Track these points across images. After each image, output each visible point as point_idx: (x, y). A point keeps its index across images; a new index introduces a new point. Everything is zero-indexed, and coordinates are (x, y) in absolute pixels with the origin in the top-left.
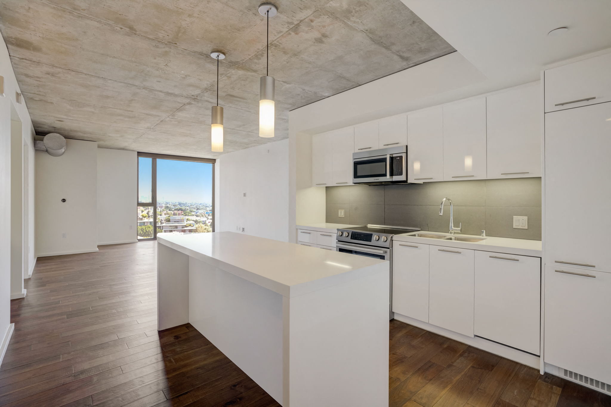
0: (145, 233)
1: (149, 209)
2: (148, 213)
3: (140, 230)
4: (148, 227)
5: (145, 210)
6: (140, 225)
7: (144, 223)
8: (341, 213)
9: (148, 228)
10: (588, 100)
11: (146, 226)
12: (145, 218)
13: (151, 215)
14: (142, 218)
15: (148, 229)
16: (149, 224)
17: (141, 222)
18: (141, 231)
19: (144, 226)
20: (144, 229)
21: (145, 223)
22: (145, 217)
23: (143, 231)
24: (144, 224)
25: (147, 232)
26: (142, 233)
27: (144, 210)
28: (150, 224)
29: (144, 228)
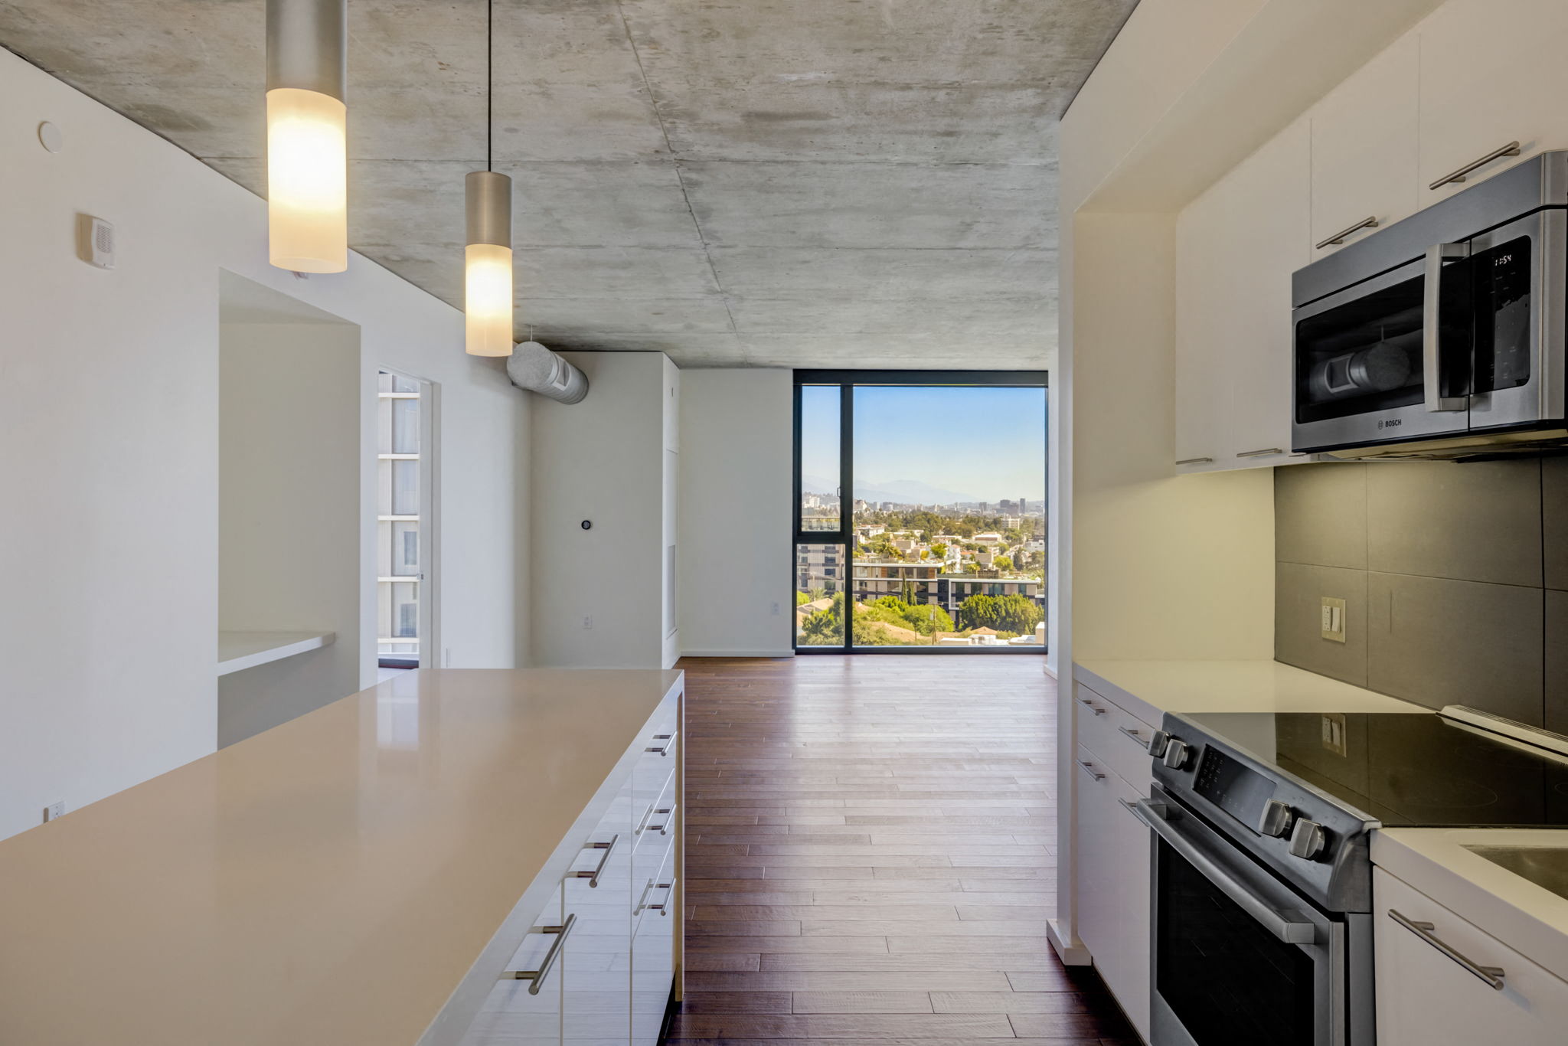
0: (1005, 618)
1: (1021, 543)
2: (1017, 558)
3: (990, 609)
4: (1013, 600)
5: (1010, 545)
6: (991, 593)
7: (1003, 585)
8: (1332, 620)
9: (1013, 603)
11: (1006, 596)
12: (1007, 572)
13: (1027, 563)
14: (997, 571)
15: (1014, 608)
16: (1016, 593)
17: (994, 583)
18: (993, 611)
19: (1001, 596)
20: (1000, 606)
21: (1006, 587)
22: (1005, 568)
23: (997, 611)
24: (1003, 589)
25: (1010, 617)
26: (995, 617)
27: (1007, 547)
28: (1020, 591)
29: (1002, 603)
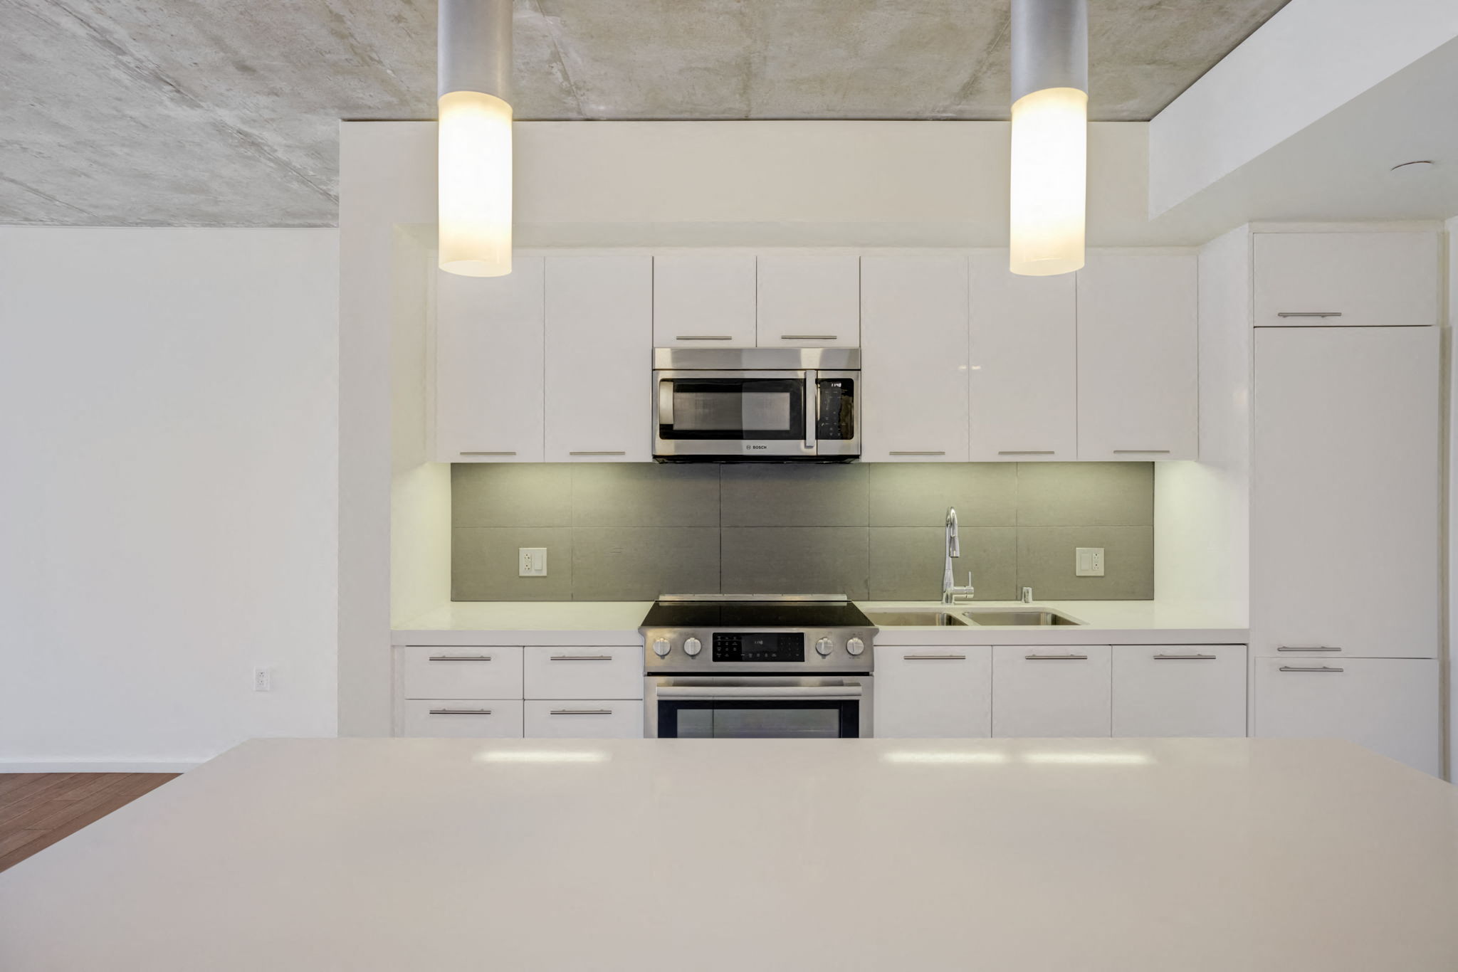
8: (534, 561)
10: (1323, 315)
